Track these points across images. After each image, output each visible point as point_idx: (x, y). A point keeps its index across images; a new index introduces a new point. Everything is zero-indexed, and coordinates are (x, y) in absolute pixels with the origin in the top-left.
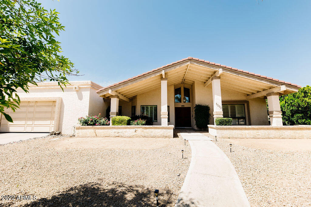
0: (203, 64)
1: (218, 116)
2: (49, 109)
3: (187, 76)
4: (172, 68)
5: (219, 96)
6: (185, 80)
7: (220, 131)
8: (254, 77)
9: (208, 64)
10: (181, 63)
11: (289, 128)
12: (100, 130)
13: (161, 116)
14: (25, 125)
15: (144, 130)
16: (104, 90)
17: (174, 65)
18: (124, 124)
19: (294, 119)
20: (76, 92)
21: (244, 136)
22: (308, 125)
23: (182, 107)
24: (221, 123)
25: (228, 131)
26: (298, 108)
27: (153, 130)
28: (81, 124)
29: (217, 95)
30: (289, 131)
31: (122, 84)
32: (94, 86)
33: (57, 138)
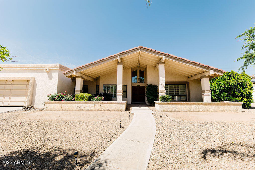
0: (151, 52)
1: (162, 94)
2: (24, 87)
3: (140, 61)
4: (126, 54)
5: (164, 78)
6: (139, 64)
7: (161, 106)
8: (190, 63)
9: (155, 52)
10: (133, 50)
11: (214, 104)
12: (65, 105)
13: (117, 94)
14: (3, 100)
15: (101, 105)
16: (70, 72)
17: (127, 52)
18: (86, 100)
19: (222, 97)
20: (47, 73)
21: (180, 110)
22: (231, 101)
23: (138, 86)
24: (164, 99)
25: (168, 106)
26: (224, 88)
27: (108, 105)
28: (50, 100)
29: (162, 77)
30: (214, 106)
31: (85, 67)
32: (62, 68)
33: (28, 111)
